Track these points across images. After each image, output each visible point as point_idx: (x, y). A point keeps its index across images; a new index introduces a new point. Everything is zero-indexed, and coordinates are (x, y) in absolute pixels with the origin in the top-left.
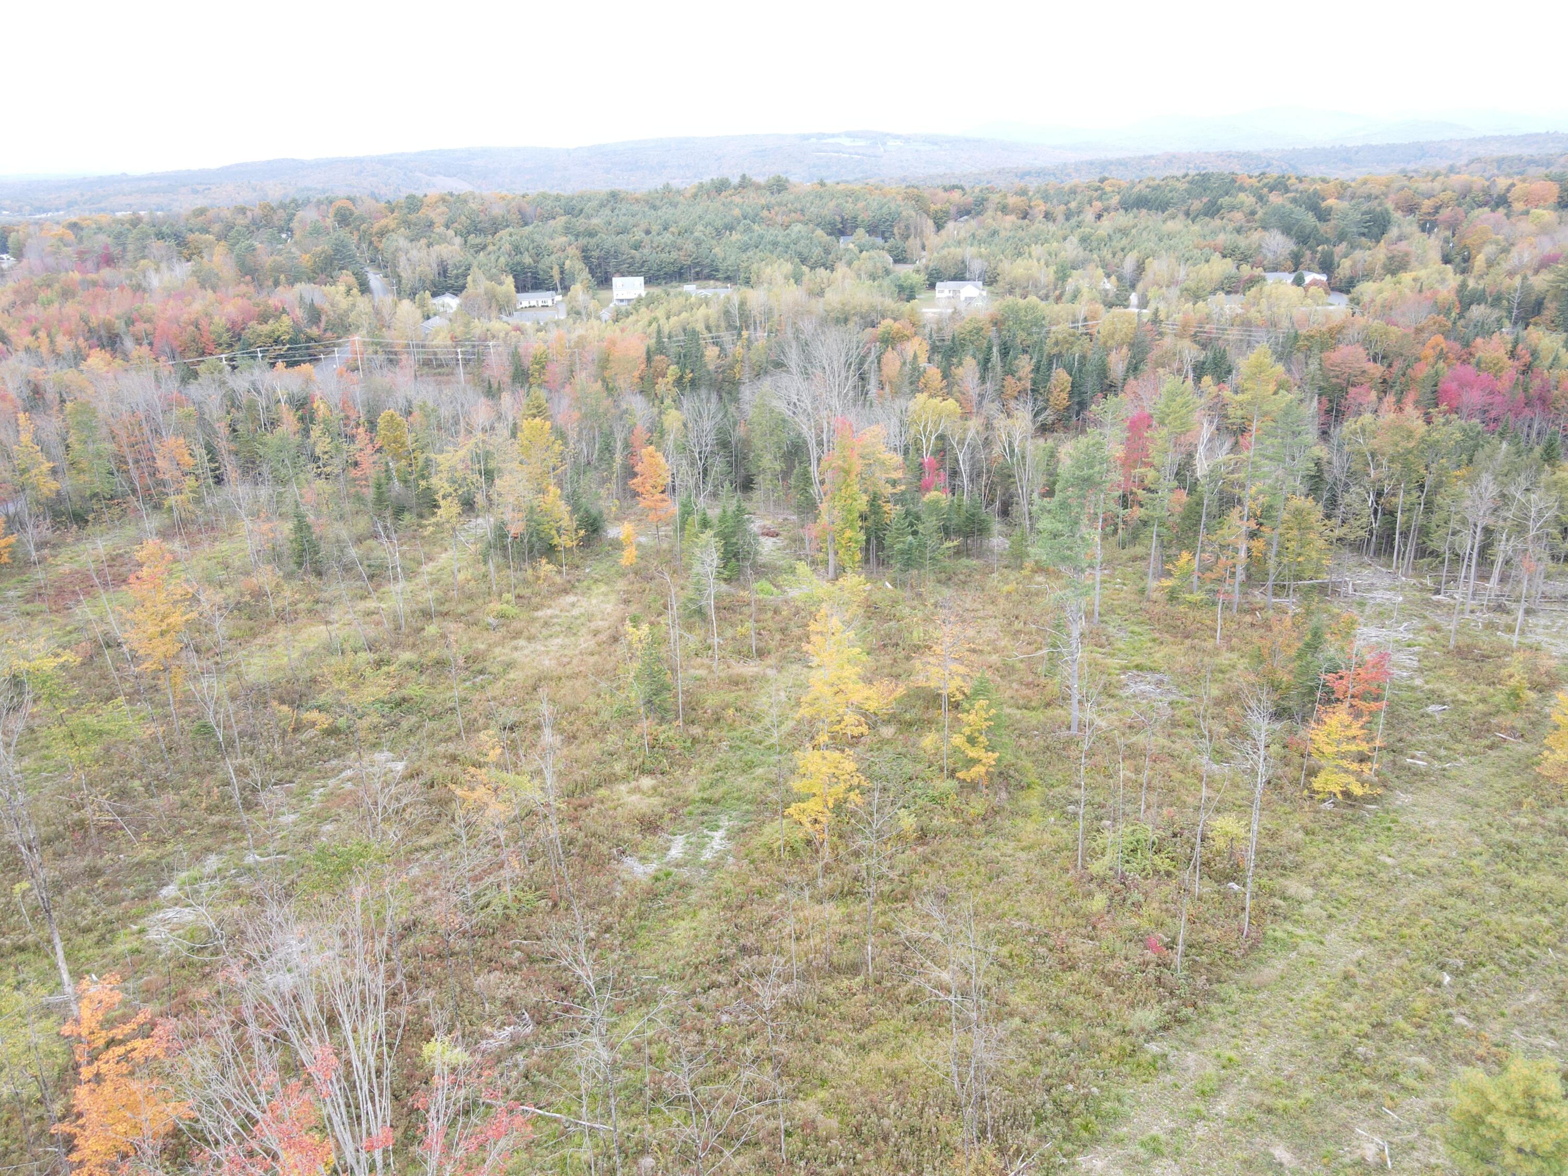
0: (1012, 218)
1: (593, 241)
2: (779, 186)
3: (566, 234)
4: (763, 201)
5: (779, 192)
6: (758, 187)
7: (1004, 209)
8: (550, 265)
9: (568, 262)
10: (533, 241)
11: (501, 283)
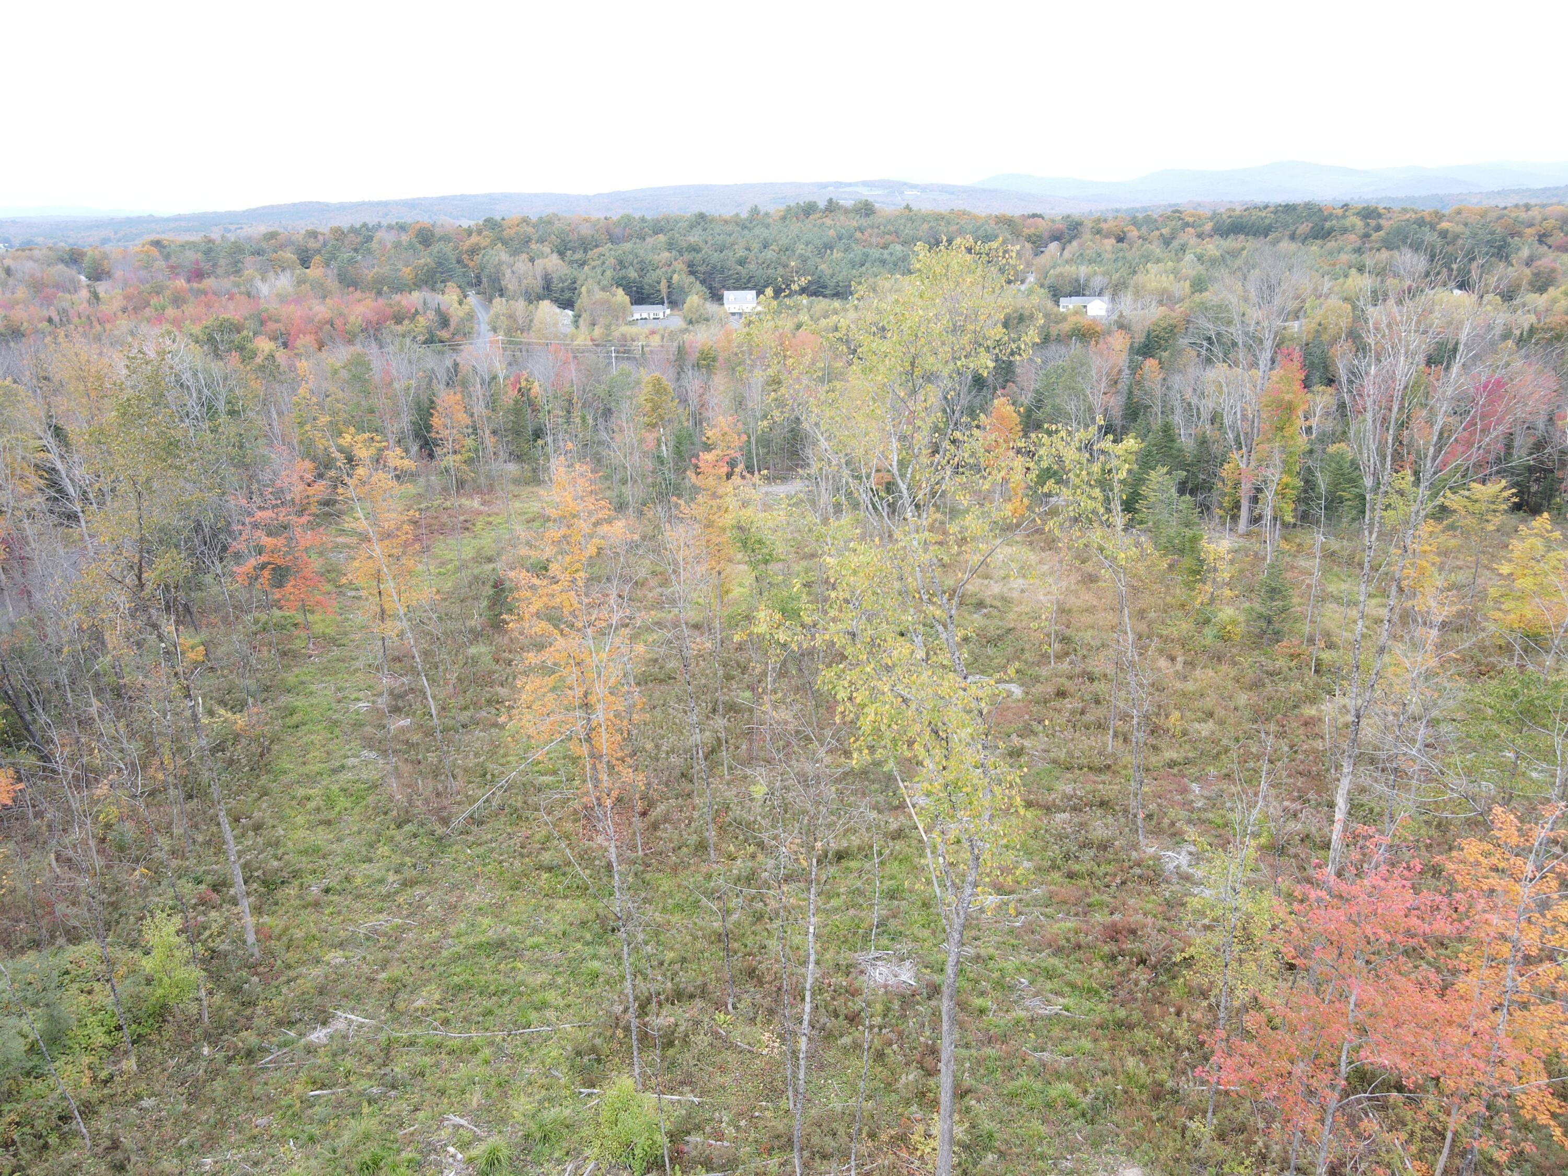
0: (1110, 241)
1: (698, 256)
2: (866, 209)
3: (670, 250)
5: (868, 215)
7: (1100, 233)
8: (656, 279)
9: (676, 277)
10: (637, 256)
11: (614, 294)
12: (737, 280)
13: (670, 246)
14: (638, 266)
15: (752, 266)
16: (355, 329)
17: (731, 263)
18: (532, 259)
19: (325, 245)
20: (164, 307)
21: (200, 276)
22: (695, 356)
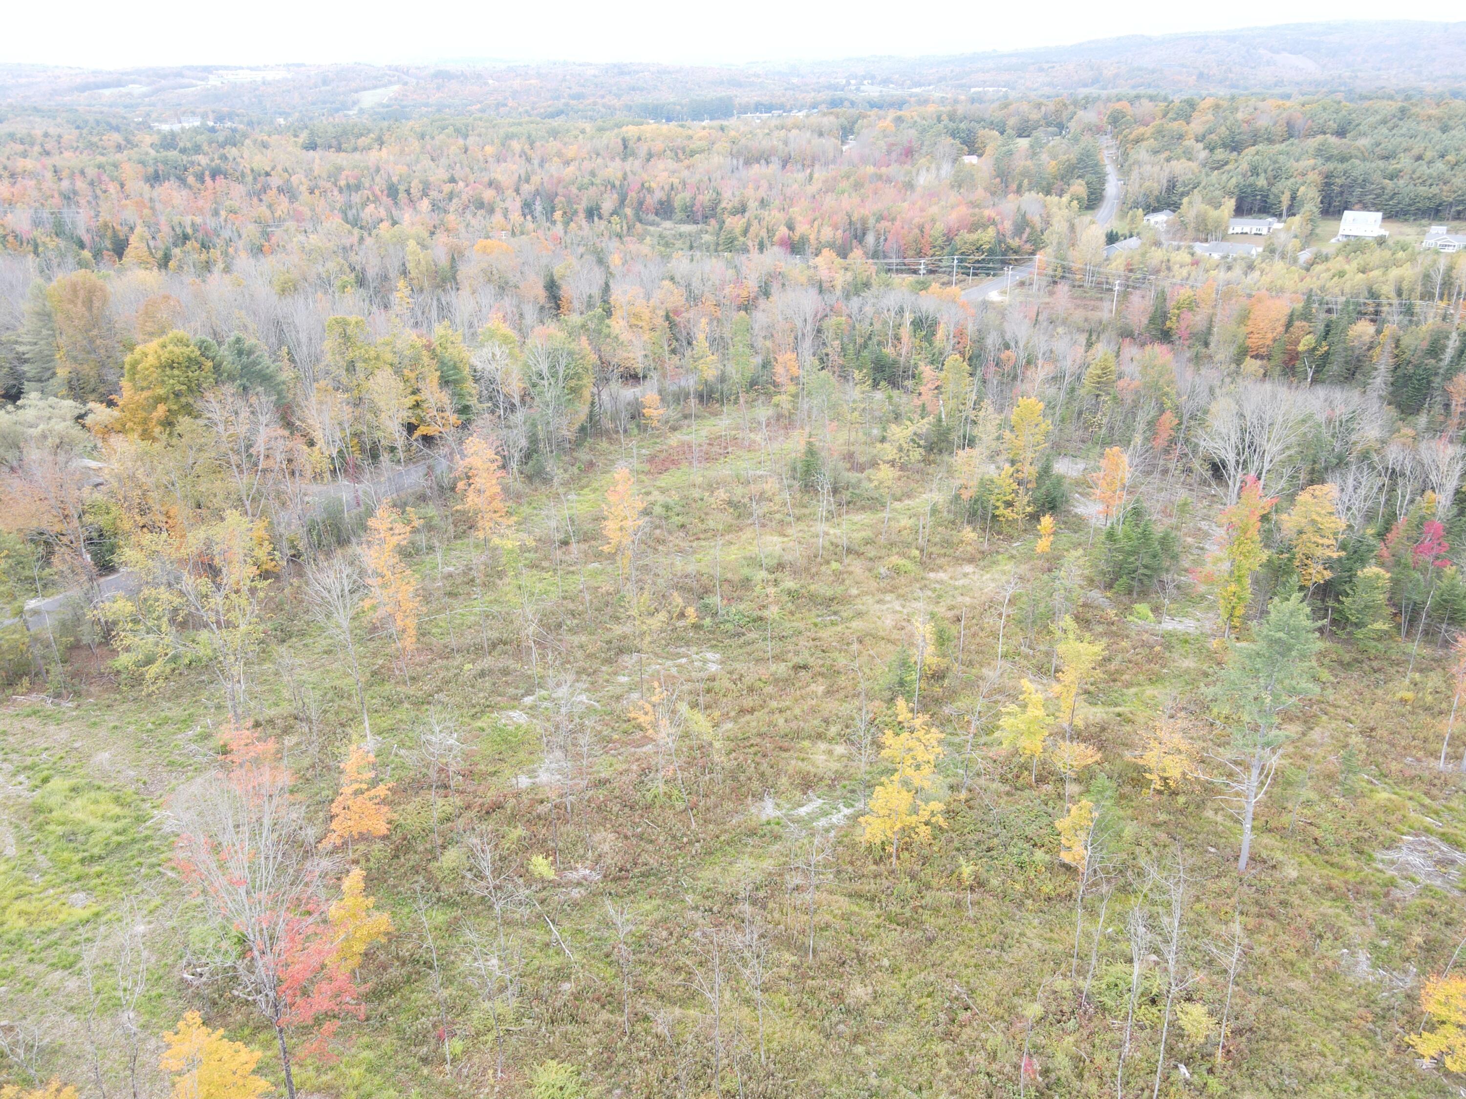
3: (1315, 157)
8: (1283, 191)
9: (1302, 189)
10: (1275, 162)
11: (1218, 206)
12: (1378, 196)
13: (1319, 152)
14: (1270, 173)
15: (1401, 182)
16: (937, 234)
17: (1377, 177)
18: (1168, 160)
19: (1045, 117)
20: (843, 192)
21: (909, 153)
22: (1171, 305)
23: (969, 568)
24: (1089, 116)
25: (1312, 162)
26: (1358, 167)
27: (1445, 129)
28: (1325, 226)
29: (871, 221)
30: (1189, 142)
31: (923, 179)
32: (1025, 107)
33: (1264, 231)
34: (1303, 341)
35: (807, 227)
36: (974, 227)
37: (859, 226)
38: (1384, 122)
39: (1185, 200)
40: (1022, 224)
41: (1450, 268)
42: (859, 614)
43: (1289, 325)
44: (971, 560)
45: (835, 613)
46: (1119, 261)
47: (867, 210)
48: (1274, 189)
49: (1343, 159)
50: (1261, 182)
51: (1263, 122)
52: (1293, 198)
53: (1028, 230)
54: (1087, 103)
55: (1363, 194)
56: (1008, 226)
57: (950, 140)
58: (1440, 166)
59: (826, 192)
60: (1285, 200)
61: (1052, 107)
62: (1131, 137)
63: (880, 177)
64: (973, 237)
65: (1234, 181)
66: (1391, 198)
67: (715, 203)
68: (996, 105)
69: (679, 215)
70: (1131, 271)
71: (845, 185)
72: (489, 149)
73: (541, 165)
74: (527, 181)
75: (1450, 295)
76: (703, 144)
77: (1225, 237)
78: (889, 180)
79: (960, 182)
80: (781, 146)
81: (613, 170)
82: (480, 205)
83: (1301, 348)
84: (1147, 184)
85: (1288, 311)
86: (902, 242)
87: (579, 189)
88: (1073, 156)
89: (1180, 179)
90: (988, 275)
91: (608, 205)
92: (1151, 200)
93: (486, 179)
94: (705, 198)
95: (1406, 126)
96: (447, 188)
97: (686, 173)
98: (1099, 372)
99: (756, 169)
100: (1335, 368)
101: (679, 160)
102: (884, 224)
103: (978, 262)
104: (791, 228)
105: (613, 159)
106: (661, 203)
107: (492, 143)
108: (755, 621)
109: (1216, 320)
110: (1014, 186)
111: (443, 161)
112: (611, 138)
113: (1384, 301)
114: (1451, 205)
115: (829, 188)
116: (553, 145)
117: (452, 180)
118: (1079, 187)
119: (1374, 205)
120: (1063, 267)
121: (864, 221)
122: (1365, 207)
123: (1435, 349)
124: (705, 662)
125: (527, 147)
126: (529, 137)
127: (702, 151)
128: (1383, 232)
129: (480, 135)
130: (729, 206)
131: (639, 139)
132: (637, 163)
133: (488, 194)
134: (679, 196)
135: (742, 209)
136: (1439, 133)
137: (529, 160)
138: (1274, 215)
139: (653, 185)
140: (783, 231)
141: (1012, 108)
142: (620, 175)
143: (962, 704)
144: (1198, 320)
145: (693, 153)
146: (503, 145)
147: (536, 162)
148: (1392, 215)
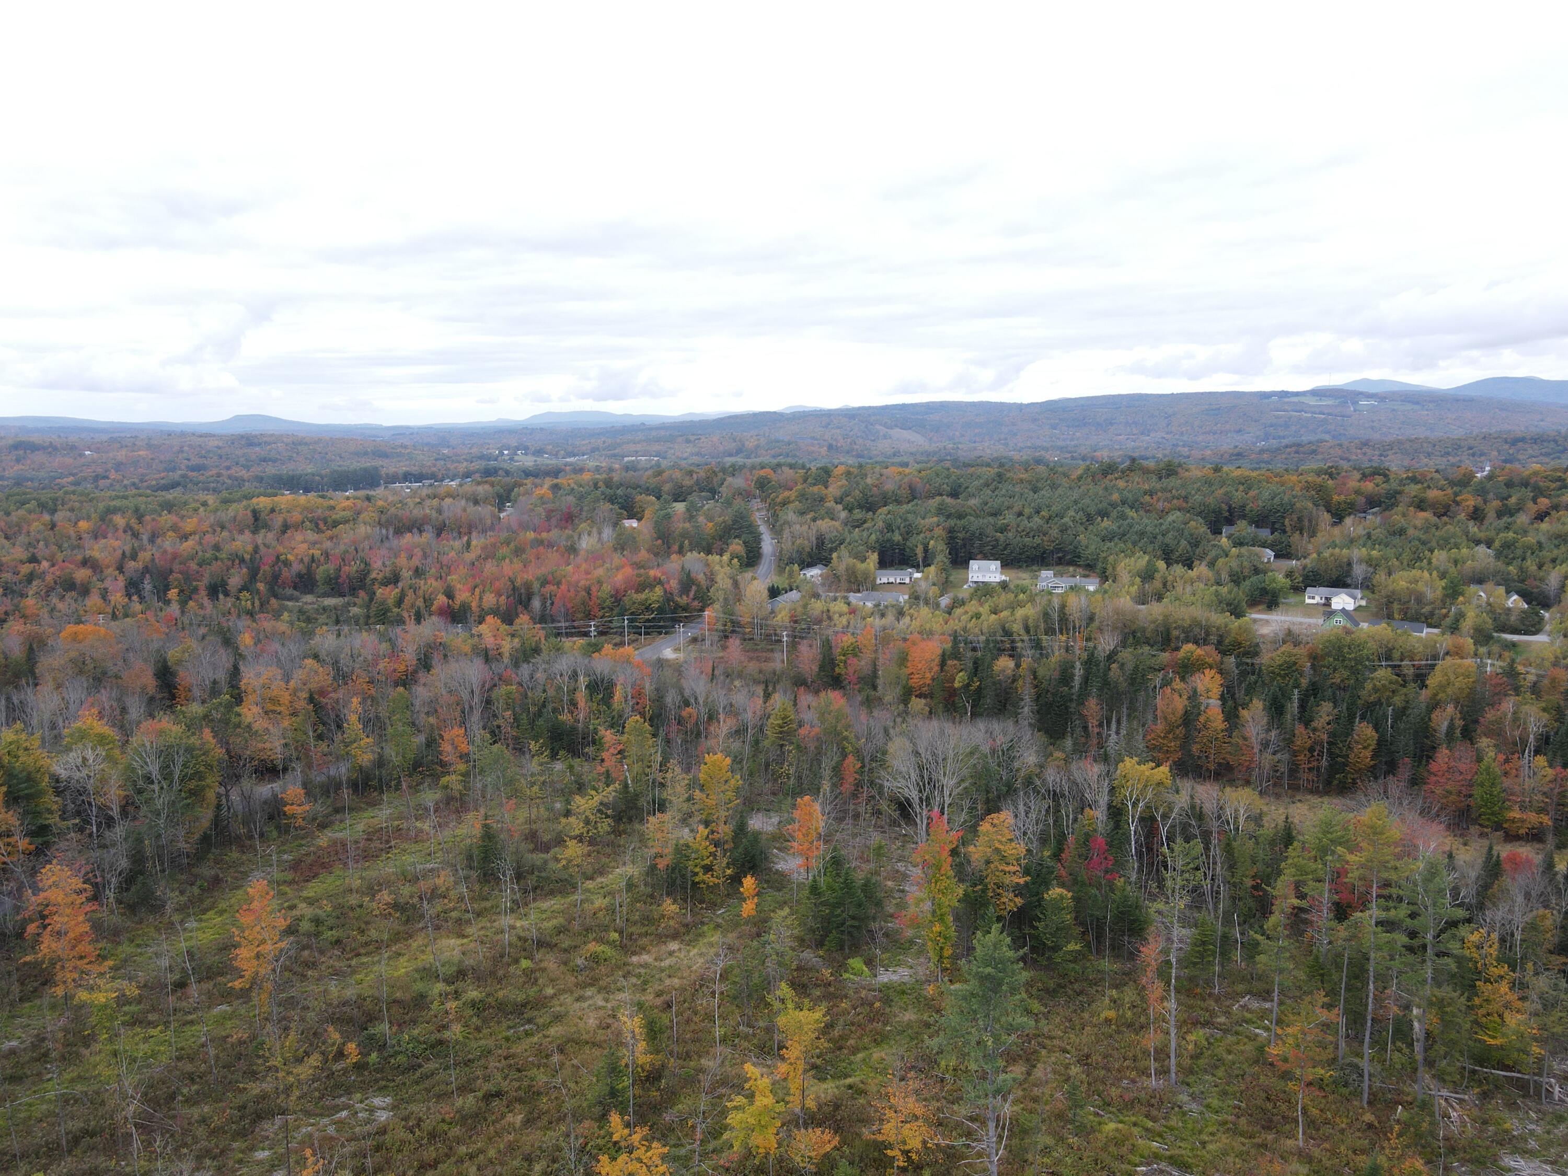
0: (1428, 515)
1: (960, 523)
2: (1169, 470)
4: (1147, 487)
5: (1168, 476)
6: (1146, 471)
7: (1421, 505)
8: (916, 545)
9: (932, 542)
10: (906, 520)
11: (864, 560)
14: (903, 530)
16: (604, 596)
17: (989, 531)
18: (814, 520)
19: (697, 483)
20: (504, 558)
21: (569, 519)
22: (837, 651)
23: (674, 946)
24: (738, 482)
25: (935, 519)
26: (974, 524)
27: (1035, 490)
28: (955, 575)
29: (536, 586)
30: (830, 504)
31: (586, 543)
32: (677, 475)
33: (907, 581)
34: (957, 679)
35: (467, 594)
36: (641, 588)
37: (523, 591)
38: (987, 485)
39: (834, 555)
40: (688, 583)
41: (1063, 606)
42: (558, 1018)
43: (943, 664)
44: (675, 936)
45: (530, 1021)
46: (783, 613)
47: (530, 574)
48: (908, 543)
49: (961, 516)
50: (897, 537)
51: (889, 486)
52: (926, 550)
53: (694, 588)
54: (734, 470)
55: (982, 546)
56: (674, 584)
57: (608, 506)
58: (1037, 520)
59: (486, 559)
60: (919, 551)
61: (702, 474)
62: (778, 500)
63: (541, 542)
64: (643, 596)
65: (873, 537)
66: (1005, 549)
67: (363, 576)
68: (650, 472)
69: (322, 588)
70: (796, 622)
71: (505, 551)
72: (83, 525)
73: (152, 540)
74: (134, 557)
75: (1068, 630)
76: (347, 514)
77: (874, 587)
78: (550, 545)
79: (624, 543)
80: (434, 514)
81: (243, 543)
82: (69, 585)
83: (957, 685)
84: (798, 542)
85: (940, 652)
86: (569, 606)
87: (200, 565)
88: (728, 518)
89: (827, 537)
90: (660, 633)
91: (235, 581)
92: (804, 556)
93: (79, 557)
94: (352, 569)
95: (1005, 488)
96: (26, 569)
97: (328, 544)
98: (780, 722)
99: (408, 538)
100: (988, 701)
101: (320, 531)
102: (550, 588)
103: (648, 621)
104: (450, 595)
105: (241, 532)
106: (300, 576)
107: (89, 518)
108: (433, 1047)
109: (880, 662)
110: (676, 547)
111: (22, 539)
112: (238, 510)
113: (1017, 638)
114: (1052, 552)
115: (489, 554)
116: (167, 519)
117: (33, 559)
118: (737, 546)
119: (992, 555)
120: (732, 622)
121: (528, 586)
122: (986, 557)
123: (1066, 677)
124: (372, 1110)
125: (133, 522)
126: (137, 510)
127: (346, 522)
128: (1003, 578)
129: (72, 510)
130: (380, 576)
131: (273, 510)
132: (270, 536)
133: (82, 574)
134: (321, 568)
135: (394, 579)
136: (1031, 493)
137: (136, 535)
138: (912, 566)
139: (290, 557)
140: (441, 599)
141: (665, 475)
142: (250, 548)
143: (682, 1107)
144: (862, 664)
145: (336, 524)
146: (102, 519)
147: (145, 538)
148: (1006, 564)
